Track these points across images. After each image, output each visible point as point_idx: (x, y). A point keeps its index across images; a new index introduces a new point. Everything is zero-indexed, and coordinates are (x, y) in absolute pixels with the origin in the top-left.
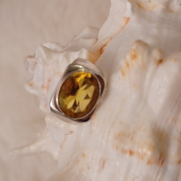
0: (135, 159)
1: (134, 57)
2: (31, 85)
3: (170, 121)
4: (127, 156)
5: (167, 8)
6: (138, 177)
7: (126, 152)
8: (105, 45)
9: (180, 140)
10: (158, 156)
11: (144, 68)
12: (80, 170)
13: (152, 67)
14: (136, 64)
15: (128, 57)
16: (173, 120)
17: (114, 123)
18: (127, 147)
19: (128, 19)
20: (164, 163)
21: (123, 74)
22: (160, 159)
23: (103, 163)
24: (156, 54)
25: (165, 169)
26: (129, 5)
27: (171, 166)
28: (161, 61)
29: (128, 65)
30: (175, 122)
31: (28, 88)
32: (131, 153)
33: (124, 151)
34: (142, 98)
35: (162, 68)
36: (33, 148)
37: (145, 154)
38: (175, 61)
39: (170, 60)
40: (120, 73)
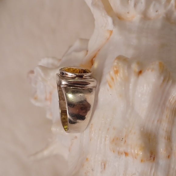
0: (130, 158)
1: (116, 72)
2: (36, 99)
3: (156, 122)
4: (123, 156)
5: (145, 17)
7: (122, 154)
8: (95, 57)
9: (166, 137)
10: (149, 155)
11: (127, 80)
12: (85, 173)
13: (133, 79)
14: (119, 78)
15: (112, 73)
16: (158, 121)
17: (108, 130)
18: (122, 149)
20: (155, 159)
21: (110, 86)
22: (151, 157)
23: (104, 165)
24: (135, 67)
25: (158, 164)
26: (110, 20)
27: (162, 161)
28: (140, 72)
29: (113, 79)
31: (33, 101)
32: (126, 154)
33: (120, 153)
34: (129, 105)
35: (142, 78)
36: (46, 153)
37: (137, 154)
38: (152, 71)
39: (148, 70)
40: (107, 86)
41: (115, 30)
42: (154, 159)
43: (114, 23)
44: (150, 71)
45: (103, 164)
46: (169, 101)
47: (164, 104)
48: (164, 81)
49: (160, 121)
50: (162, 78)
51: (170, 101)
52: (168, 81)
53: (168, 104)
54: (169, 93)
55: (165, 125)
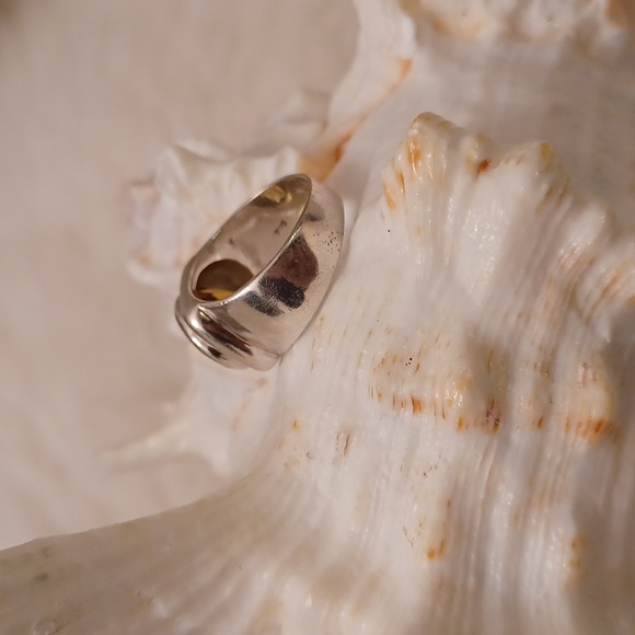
0: (426, 419)
1: (415, 156)
2: (145, 262)
3: (513, 319)
4: (407, 413)
6: (436, 467)
7: (403, 405)
9: (539, 365)
10: (483, 407)
11: (442, 183)
12: (286, 465)
13: (461, 180)
14: (421, 176)
15: (401, 158)
16: (520, 316)
17: (370, 333)
18: (405, 392)
19: (407, 65)
20: (501, 424)
21: (391, 204)
22: (488, 414)
23: (346, 440)
24: (471, 150)
25: (506, 441)
26: (406, 26)
27: (520, 435)
28: (484, 166)
29: (401, 178)
30: (527, 321)
31: (136, 271)
32: (416, 405)
33: (397, 403)
34: (441, 264)
35: (487, 181)
36: (154, 444)
37: (450, 402)
38: (518, 163)
39: (507, 161)
40: (383, 204)
41: (421, 61)
42: (496, 425)
43: (419, 36)
44: (512, 163)
45: (342, 436)
46: (560, 260)
47: (544, 265)
48: (549, 194)
49: (526, 316)
50: (544, 187)
51: (562, 261)
52: (562, 197)
53: (553, 269)
54: (559, 237)
55: (538, 330)
